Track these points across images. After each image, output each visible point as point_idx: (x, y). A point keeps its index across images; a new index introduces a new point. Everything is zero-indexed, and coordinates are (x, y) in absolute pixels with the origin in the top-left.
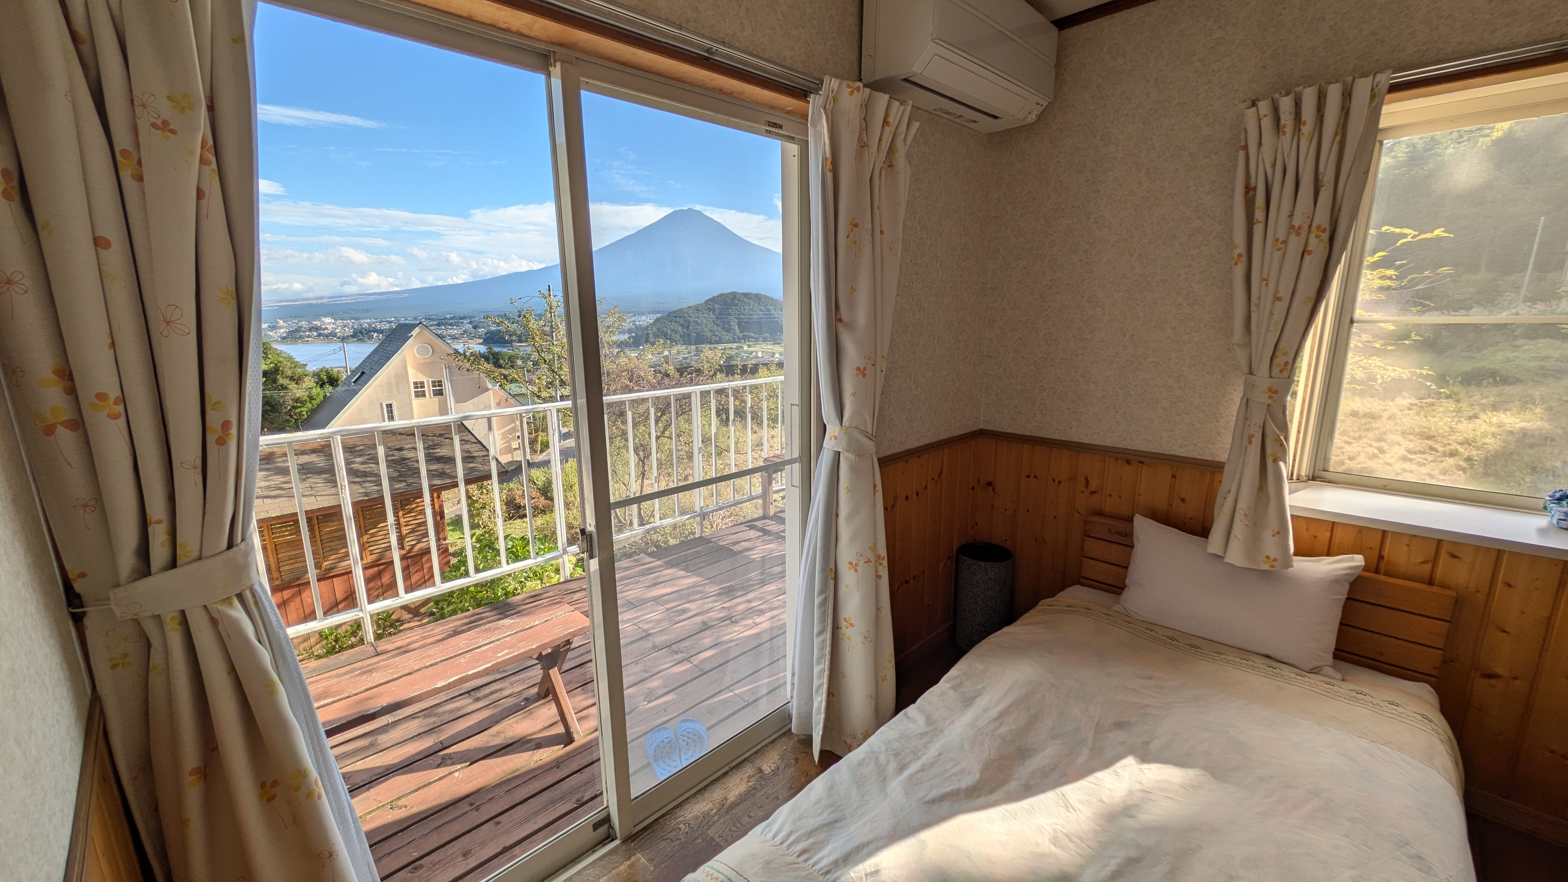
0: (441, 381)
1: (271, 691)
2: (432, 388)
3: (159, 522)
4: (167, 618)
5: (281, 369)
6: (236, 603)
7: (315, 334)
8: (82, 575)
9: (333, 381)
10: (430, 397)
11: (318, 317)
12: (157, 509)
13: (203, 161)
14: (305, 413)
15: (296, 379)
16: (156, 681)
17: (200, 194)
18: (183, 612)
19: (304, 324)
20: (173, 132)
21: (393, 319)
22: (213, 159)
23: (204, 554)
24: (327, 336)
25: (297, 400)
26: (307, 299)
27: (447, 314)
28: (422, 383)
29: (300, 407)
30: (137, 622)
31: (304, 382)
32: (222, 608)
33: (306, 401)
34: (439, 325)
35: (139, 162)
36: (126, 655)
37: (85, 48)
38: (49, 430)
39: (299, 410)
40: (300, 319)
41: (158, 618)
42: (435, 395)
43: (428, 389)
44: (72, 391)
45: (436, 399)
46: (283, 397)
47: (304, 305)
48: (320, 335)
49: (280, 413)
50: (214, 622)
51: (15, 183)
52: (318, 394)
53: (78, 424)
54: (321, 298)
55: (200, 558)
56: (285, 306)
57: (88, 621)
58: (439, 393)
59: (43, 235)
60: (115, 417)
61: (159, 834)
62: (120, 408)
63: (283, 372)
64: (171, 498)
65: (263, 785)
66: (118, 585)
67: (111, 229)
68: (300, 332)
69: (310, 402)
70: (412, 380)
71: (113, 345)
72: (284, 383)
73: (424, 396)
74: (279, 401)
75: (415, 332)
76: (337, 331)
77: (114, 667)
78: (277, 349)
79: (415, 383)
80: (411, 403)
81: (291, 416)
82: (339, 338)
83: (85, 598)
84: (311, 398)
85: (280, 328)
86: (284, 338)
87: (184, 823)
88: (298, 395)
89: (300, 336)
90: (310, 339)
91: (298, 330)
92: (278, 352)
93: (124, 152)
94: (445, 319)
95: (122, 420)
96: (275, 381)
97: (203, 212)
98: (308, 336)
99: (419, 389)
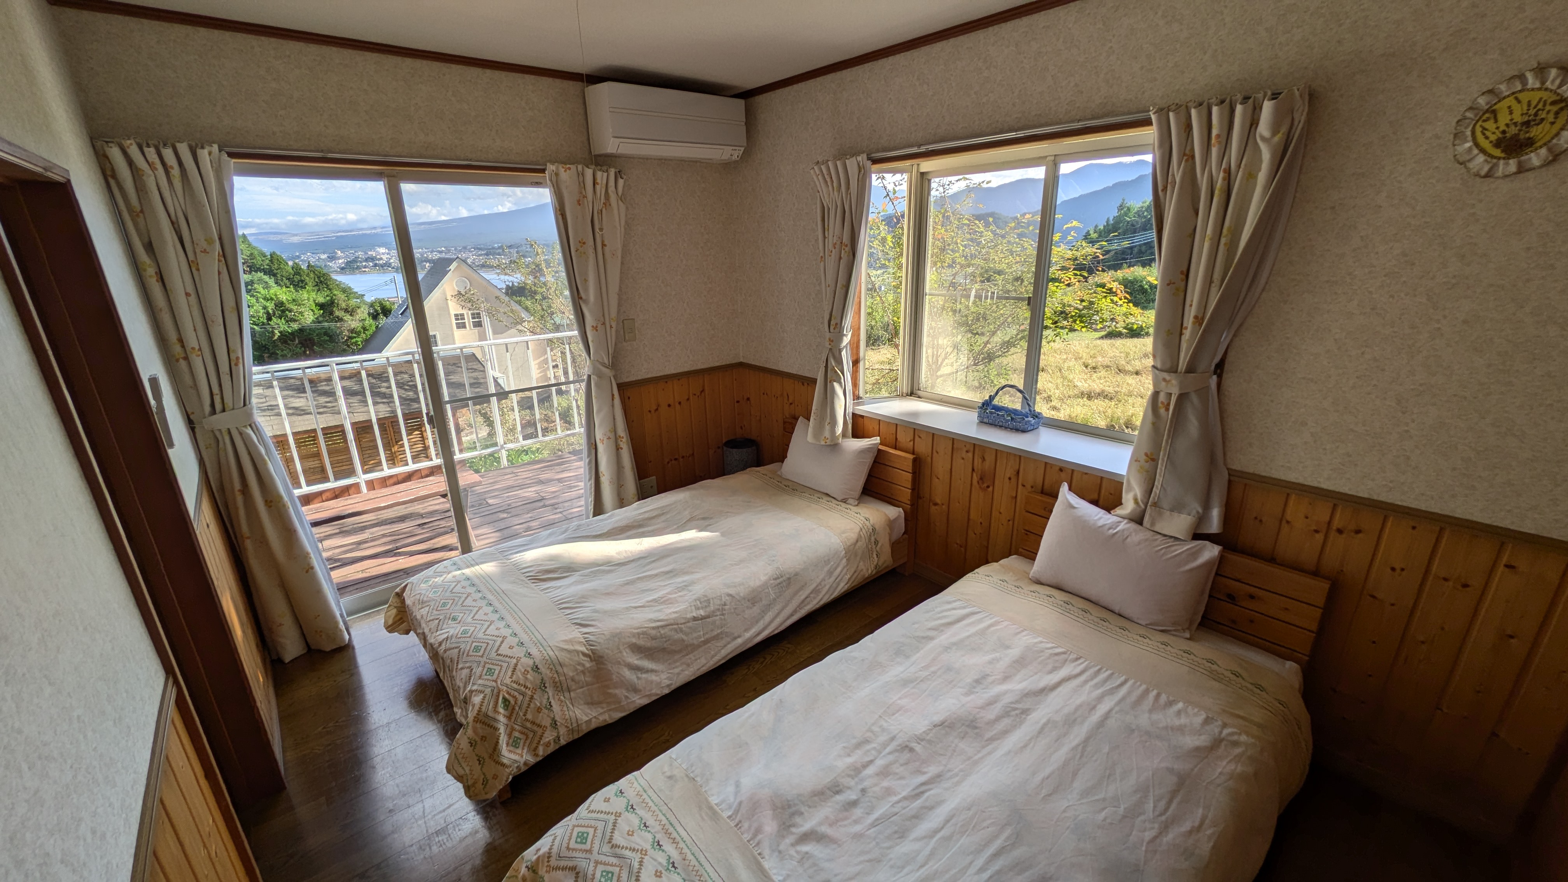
0: (479, 314)
1: (265, 463)
2: (471, 320)
3: (217, 394)
4: (223, 431)
5: (336, 301)
6: (249, 427)
7: (371, 264)
8: (193, 413)
9: (386, 312)
10: (471, 329)
11: (372, 247)
12: (216, 390)
13: (219, 261)
14: (360, 343)
15: (351, 311)
16: (222, 453)
17: (219, 273)
18: (229, 429)
19: (360, 254)
20: (208, 253)
21: (443, 249)
22: (223, 259)
23: (236, 407)
24: (382, 266)
25: (352, 331)
26: (362, 229)
27: (494, 243)
28: (462, 315)
29: (355, 337)
30: (213, 431)
31: (357, 314)
32: (244, 429)
33: (360, 332)
34: (487, 254)
35: (198, 264)
36: (210, 444)
37: (176, 226)
38: (177, 360)
39: (354, 340)
40: (357, 249)
41: (220, 430)
42: (475, 326)
43: (468, 320)
44: (183, 346)
45: (476, 330)
46: (339, 328)
47: (359, 235)
48: (376, 265)
49: (337, 343)
50: (241, 434)
51: (159, 276)
52: (371, 325)
53: (186, 358)
54: (375, 228)
55: (233, 409)
56: (342, 237)
57: (197, 430)
58: (478, 324)
59: (169, 293)
60: (199, 356)
61: (229, 516)
62: (200, 353)
63: (338, 304)
64: (220, 385)
65: (266, 501)
66: (205, 418)
67: (190, 289)
68: (357, 262)
69: (364, 333)
70: (453, 312)
71: (195, 330)
72: (340, 316)
73: (464, 327)
74: (336, 332)
75: (453, 266)
76: (392, 261)
77: (207, 448)
78: (336, 280)
79: (456, 315)
80: (453, 334)
81: (348, 346)
82: (393, 268)
83: (195, 421)
84: (365, 329)
85: (339, 258)
86: (342, 269)
87: (237, 508)
88: (353, 326)
89: (358, 266)
90: (367, 270)
91: (355, 261)
92: (337, 283)
93: (192, 261)
94: (494, 248)
95: (201, 357)
96: (331, 313)
97: (221, 279)
98: (365, 267)
99: (460, 321)
